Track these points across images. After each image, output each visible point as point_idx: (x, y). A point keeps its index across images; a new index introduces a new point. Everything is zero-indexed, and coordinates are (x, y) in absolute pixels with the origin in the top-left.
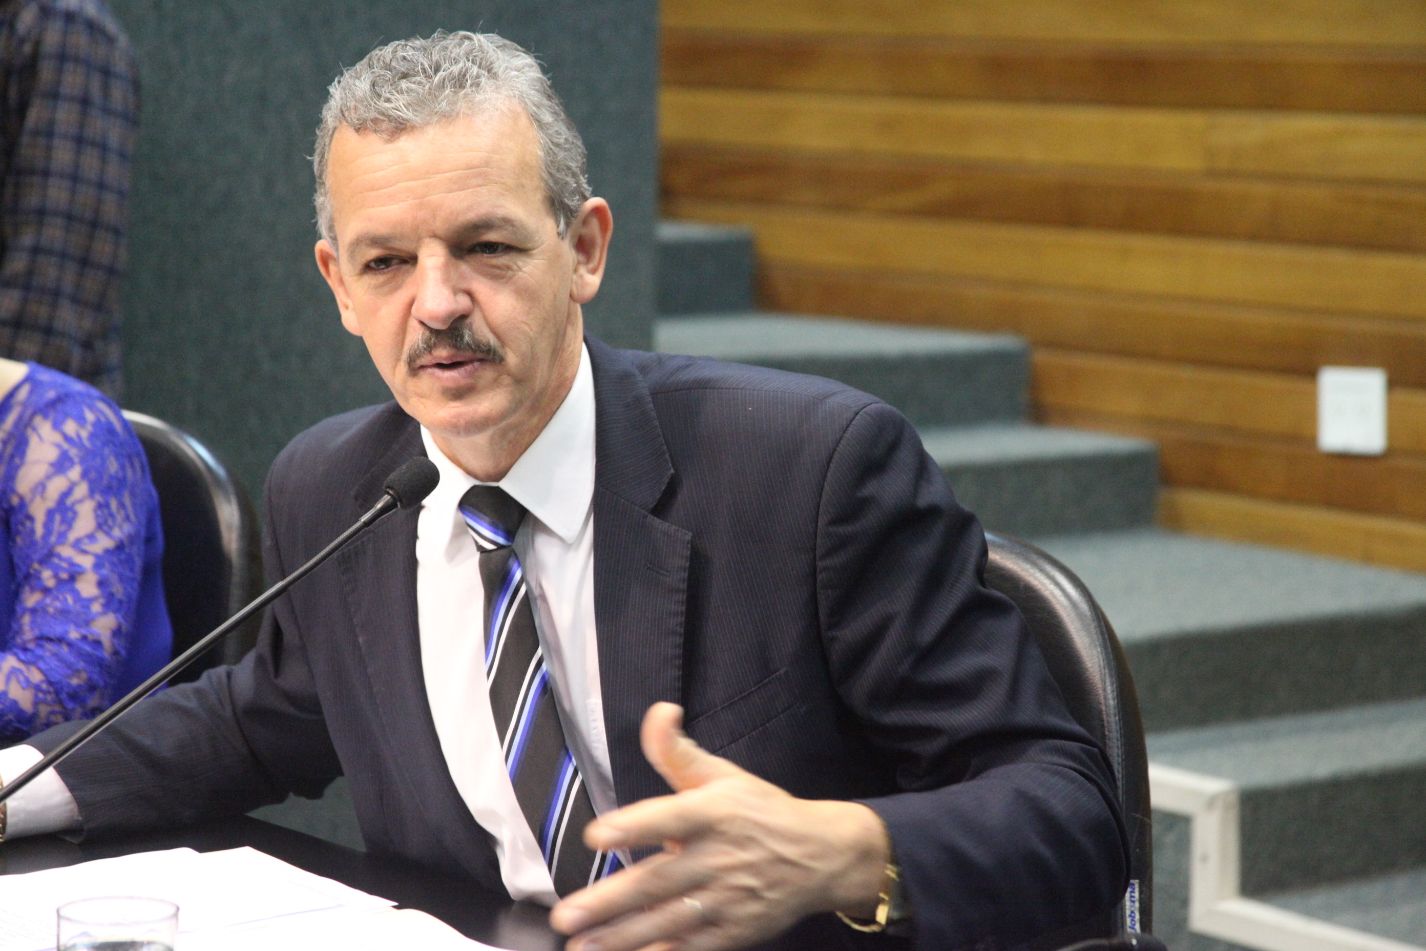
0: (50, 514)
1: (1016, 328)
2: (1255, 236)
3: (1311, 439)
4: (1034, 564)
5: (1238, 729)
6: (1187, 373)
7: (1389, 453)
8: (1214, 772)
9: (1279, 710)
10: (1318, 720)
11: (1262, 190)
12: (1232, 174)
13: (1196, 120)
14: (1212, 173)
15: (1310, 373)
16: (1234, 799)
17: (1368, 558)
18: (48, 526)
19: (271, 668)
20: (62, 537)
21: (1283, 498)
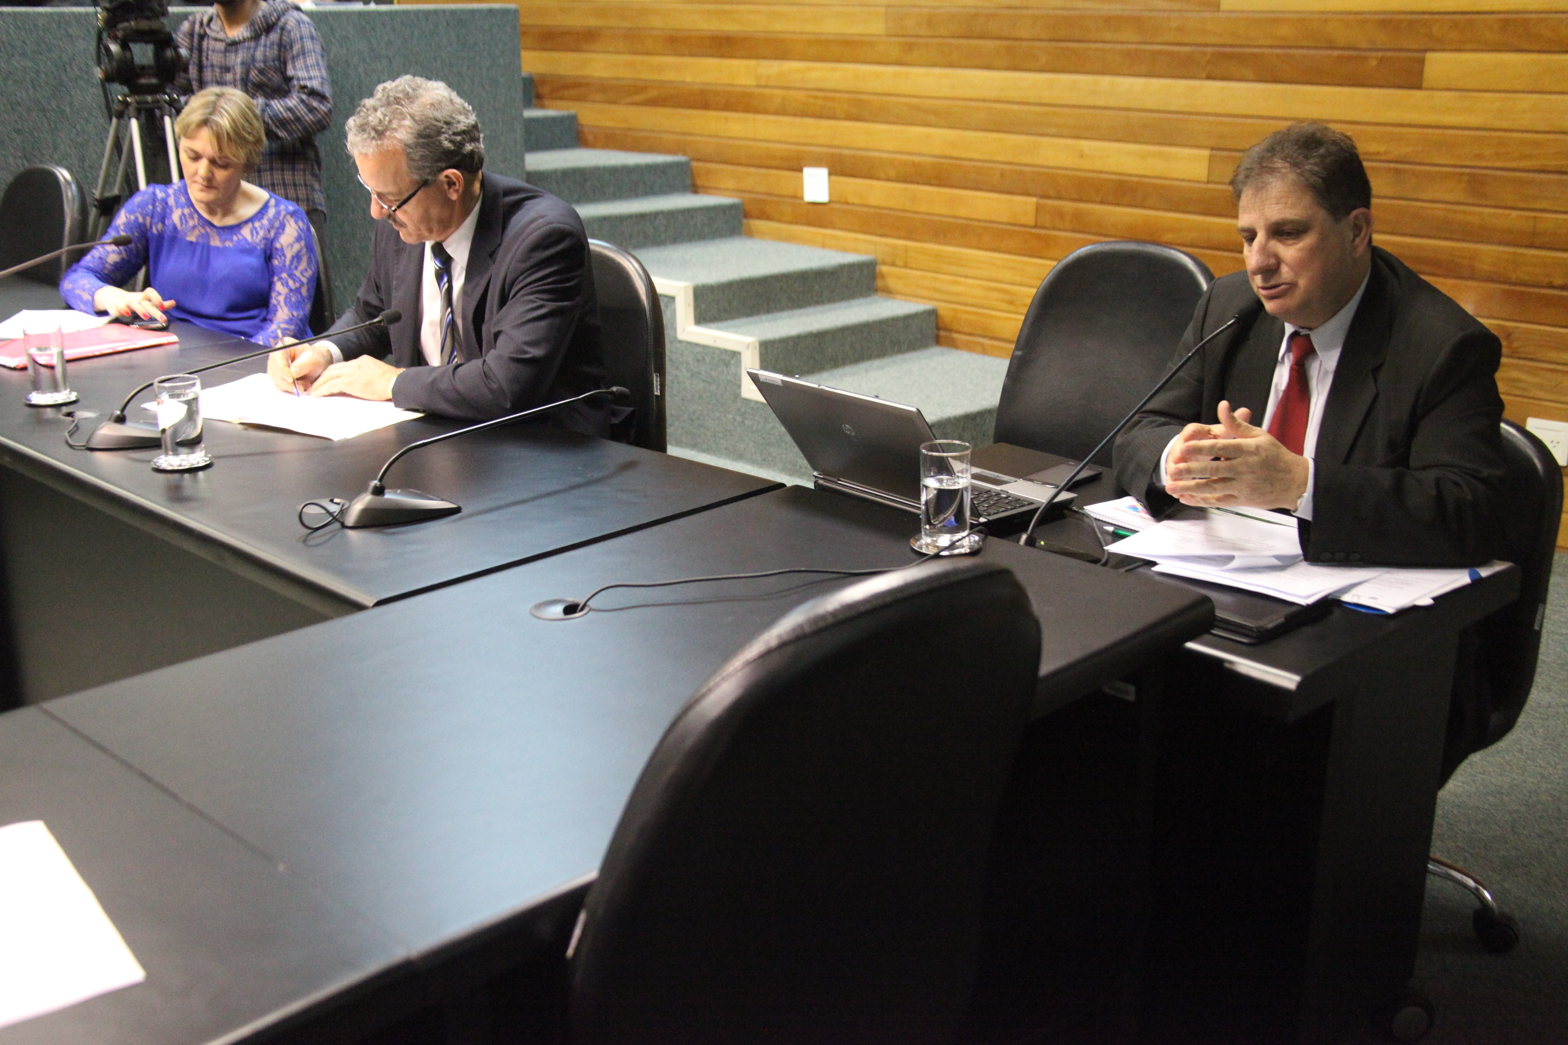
0: (293, 257)
1: (685, 154)
2: (777, 113)
3: (802, 198)
4: (624, 256)
5: (764, 317)
6: (753, 170)
7: (830, 202)
8: (751, 335)
9: (782, 309)
10: (797, 312)
11: (779, 92)
12: (766, 87)
13: (752, 63)
14: (758, 86)
15: (801, 170)
16: (757, 345)
17: (823, 246)
18: (291, 262)
19: (376, 291)
20: (296, 268)
21: (791, 223)
